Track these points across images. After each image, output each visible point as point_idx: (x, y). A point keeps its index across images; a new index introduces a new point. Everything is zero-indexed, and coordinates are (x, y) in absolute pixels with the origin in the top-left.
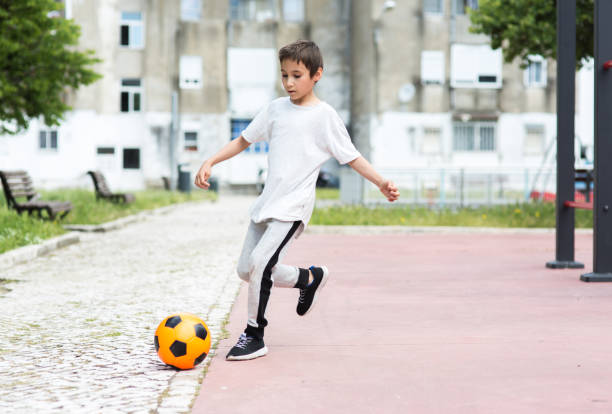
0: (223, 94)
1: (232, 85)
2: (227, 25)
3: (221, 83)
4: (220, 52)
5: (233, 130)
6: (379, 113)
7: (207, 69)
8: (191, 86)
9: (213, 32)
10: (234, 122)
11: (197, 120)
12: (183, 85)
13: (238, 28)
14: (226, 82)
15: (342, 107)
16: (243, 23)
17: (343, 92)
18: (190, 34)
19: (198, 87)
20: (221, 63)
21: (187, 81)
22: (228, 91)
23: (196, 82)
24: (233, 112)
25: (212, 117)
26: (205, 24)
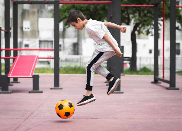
0: (37, 32)
1: (40, 30)
2: (38, 11)
3: (36, 29)
4: (36, 19)
5: (40, 44)
6: (85, 38)
7: (32, 24)
8: (27, 30)
9: (34, 13)
10: (40, 41)
11: (29, 40)
12: (24, 29)
13: (42, 12)
14: (38, 28)
15: (75, 37)
16: (43, 10)
17: (75, 32)
18: (26, 13)
19: (29, 30)
20: (36, 23)
21: (25, 28)
22: (38, 32)
23: (28, 28)
24: (40, 38)
25: (33, 40)
26: (31, 10)
